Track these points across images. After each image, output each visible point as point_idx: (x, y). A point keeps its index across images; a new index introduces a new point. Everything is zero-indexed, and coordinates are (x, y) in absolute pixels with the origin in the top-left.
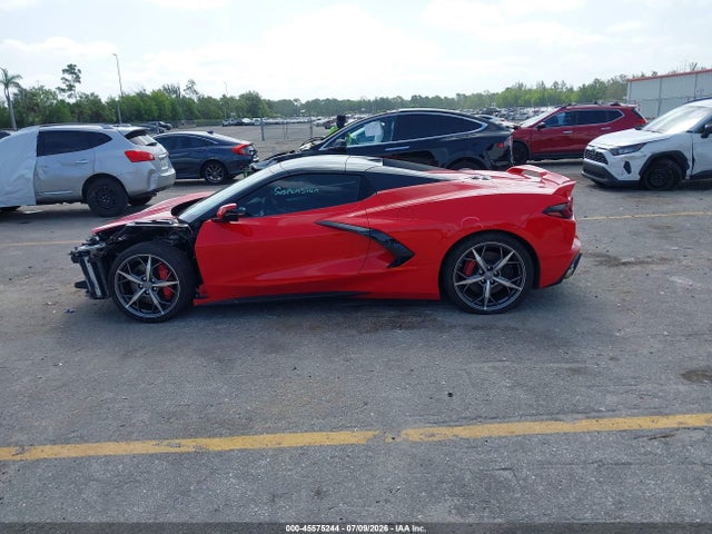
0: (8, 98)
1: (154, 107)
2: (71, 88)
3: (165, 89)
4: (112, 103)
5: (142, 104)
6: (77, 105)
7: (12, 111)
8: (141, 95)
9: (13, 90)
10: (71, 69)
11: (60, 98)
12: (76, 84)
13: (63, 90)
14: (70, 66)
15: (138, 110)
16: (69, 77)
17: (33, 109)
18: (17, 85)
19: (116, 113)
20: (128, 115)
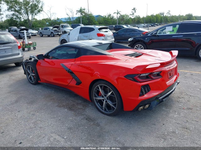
0: (117, 17)
1: (155, 19)
2: (133, 14)
3: (160, 14)
4: (144, 18)
5: (152, 18)
6: (134, 19)
7: (118, 20)
8: (152, 16)
9: (119, 15)
10: (134, 9)
11: (130, 17)
12: (135, 13)
13: (131, 15)
14: (134, 8)
15: (150, 20)
16: (133, 11)
17: (123, 20)
18: (120, 14)
19: (144, 21)
20: (147, 21)
